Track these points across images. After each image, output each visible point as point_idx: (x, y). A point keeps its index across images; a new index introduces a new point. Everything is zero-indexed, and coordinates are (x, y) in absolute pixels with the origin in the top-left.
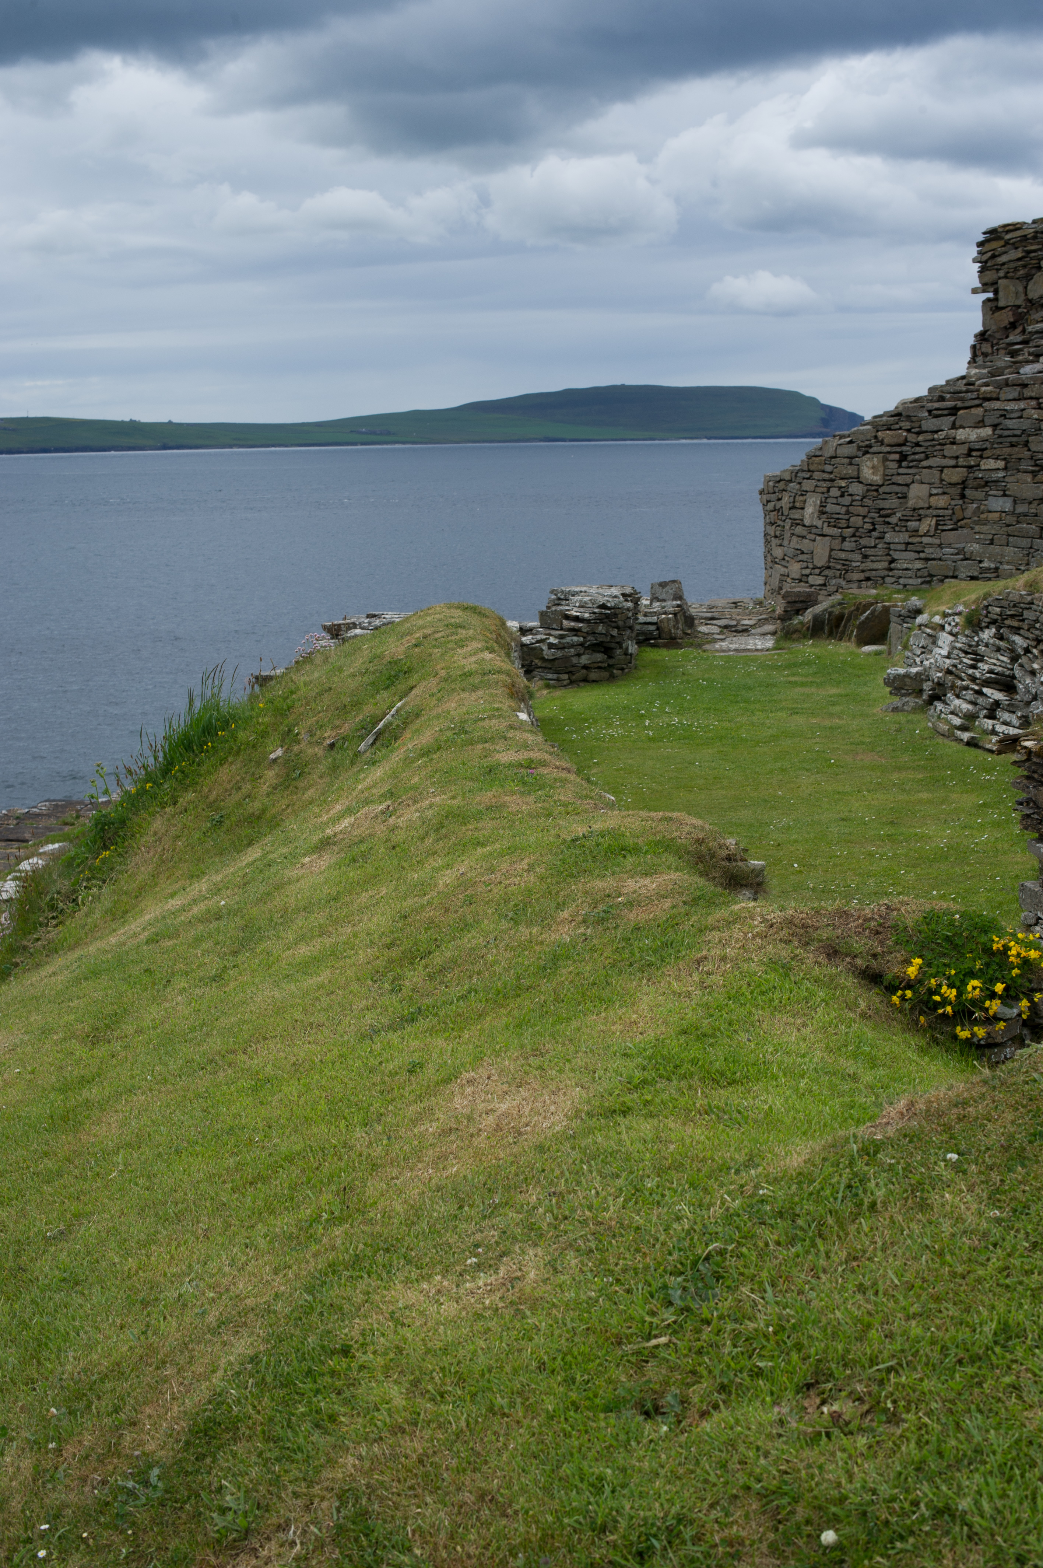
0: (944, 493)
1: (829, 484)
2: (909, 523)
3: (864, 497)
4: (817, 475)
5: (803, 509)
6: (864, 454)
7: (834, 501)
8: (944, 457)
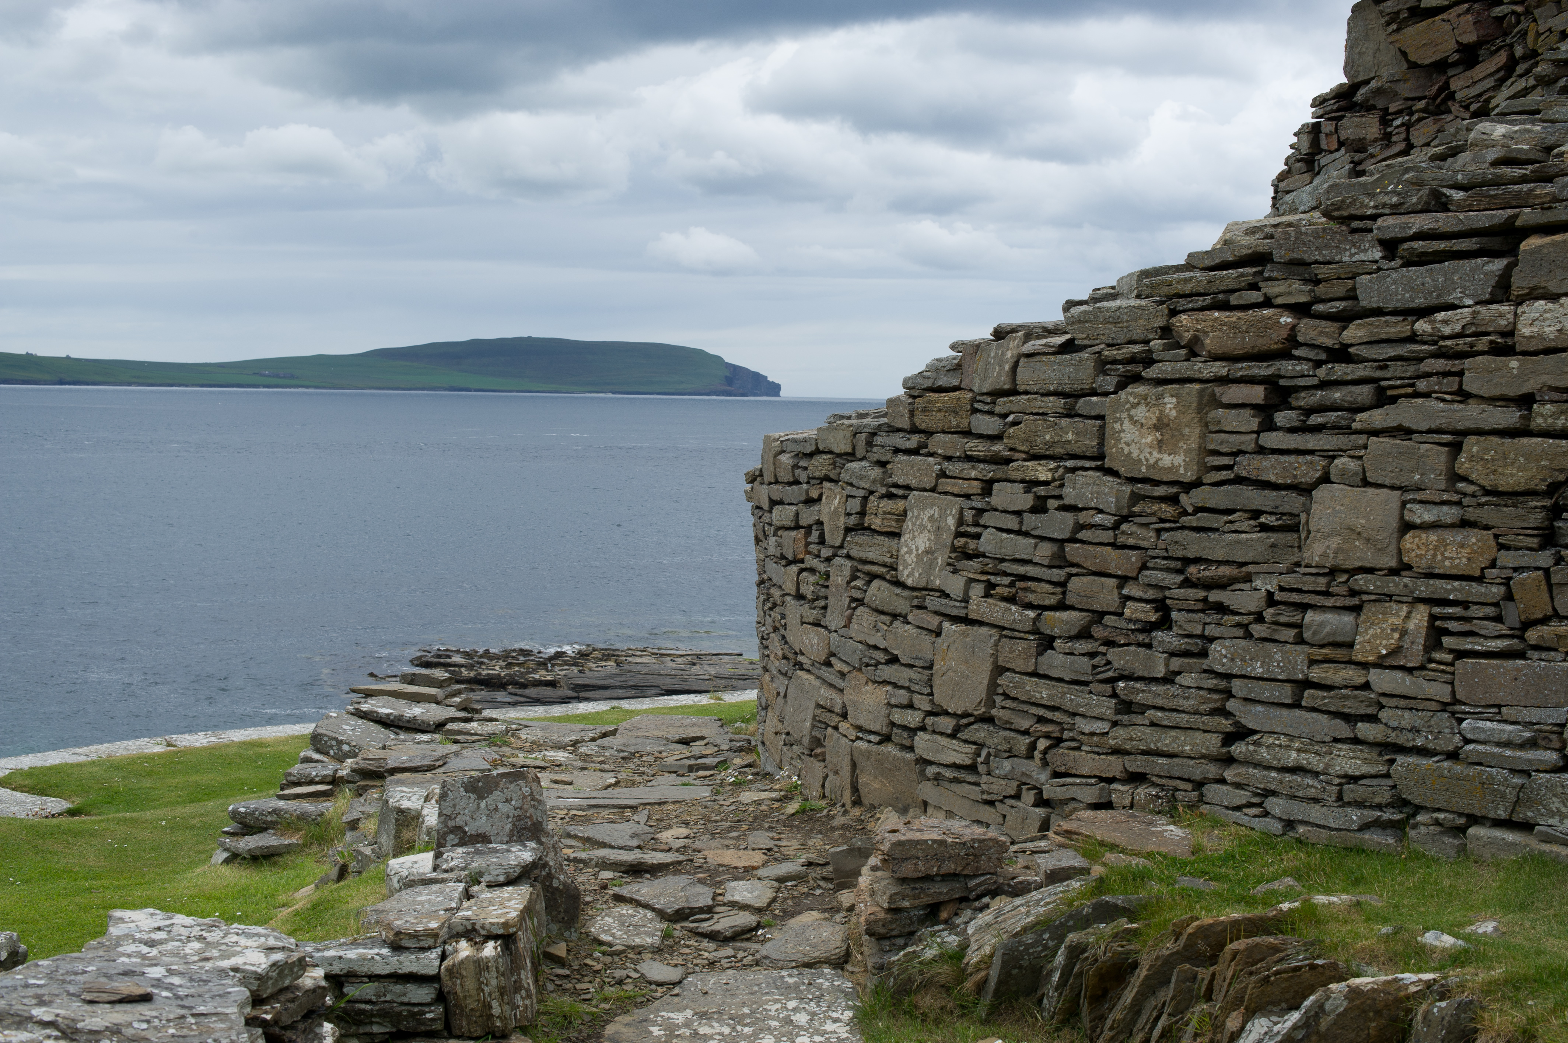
0: (1464, 524)
1: (988, 471)
2: (1310, 616)
3: (1125, 519)
4: (940, 443)
5: (896, 535)
6: (1121, 386)
7: (1011, 522)
8: (1464, 396)
